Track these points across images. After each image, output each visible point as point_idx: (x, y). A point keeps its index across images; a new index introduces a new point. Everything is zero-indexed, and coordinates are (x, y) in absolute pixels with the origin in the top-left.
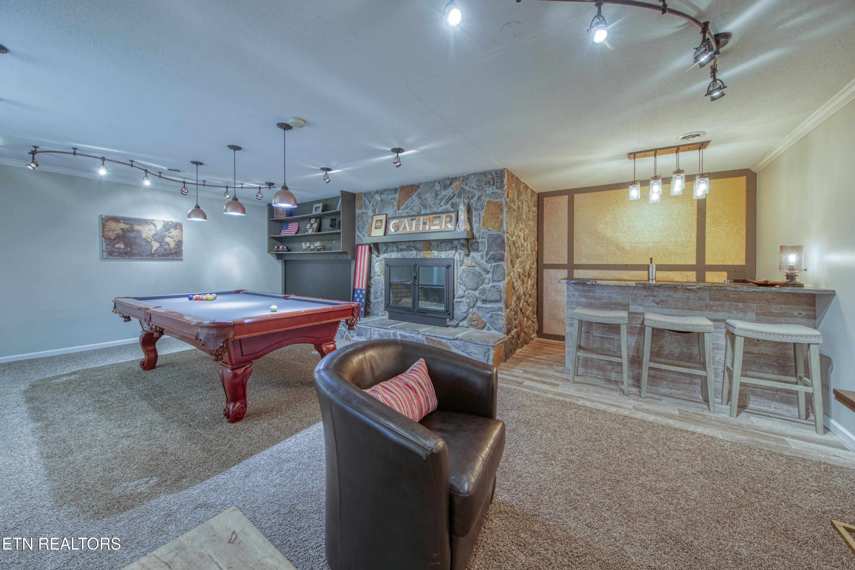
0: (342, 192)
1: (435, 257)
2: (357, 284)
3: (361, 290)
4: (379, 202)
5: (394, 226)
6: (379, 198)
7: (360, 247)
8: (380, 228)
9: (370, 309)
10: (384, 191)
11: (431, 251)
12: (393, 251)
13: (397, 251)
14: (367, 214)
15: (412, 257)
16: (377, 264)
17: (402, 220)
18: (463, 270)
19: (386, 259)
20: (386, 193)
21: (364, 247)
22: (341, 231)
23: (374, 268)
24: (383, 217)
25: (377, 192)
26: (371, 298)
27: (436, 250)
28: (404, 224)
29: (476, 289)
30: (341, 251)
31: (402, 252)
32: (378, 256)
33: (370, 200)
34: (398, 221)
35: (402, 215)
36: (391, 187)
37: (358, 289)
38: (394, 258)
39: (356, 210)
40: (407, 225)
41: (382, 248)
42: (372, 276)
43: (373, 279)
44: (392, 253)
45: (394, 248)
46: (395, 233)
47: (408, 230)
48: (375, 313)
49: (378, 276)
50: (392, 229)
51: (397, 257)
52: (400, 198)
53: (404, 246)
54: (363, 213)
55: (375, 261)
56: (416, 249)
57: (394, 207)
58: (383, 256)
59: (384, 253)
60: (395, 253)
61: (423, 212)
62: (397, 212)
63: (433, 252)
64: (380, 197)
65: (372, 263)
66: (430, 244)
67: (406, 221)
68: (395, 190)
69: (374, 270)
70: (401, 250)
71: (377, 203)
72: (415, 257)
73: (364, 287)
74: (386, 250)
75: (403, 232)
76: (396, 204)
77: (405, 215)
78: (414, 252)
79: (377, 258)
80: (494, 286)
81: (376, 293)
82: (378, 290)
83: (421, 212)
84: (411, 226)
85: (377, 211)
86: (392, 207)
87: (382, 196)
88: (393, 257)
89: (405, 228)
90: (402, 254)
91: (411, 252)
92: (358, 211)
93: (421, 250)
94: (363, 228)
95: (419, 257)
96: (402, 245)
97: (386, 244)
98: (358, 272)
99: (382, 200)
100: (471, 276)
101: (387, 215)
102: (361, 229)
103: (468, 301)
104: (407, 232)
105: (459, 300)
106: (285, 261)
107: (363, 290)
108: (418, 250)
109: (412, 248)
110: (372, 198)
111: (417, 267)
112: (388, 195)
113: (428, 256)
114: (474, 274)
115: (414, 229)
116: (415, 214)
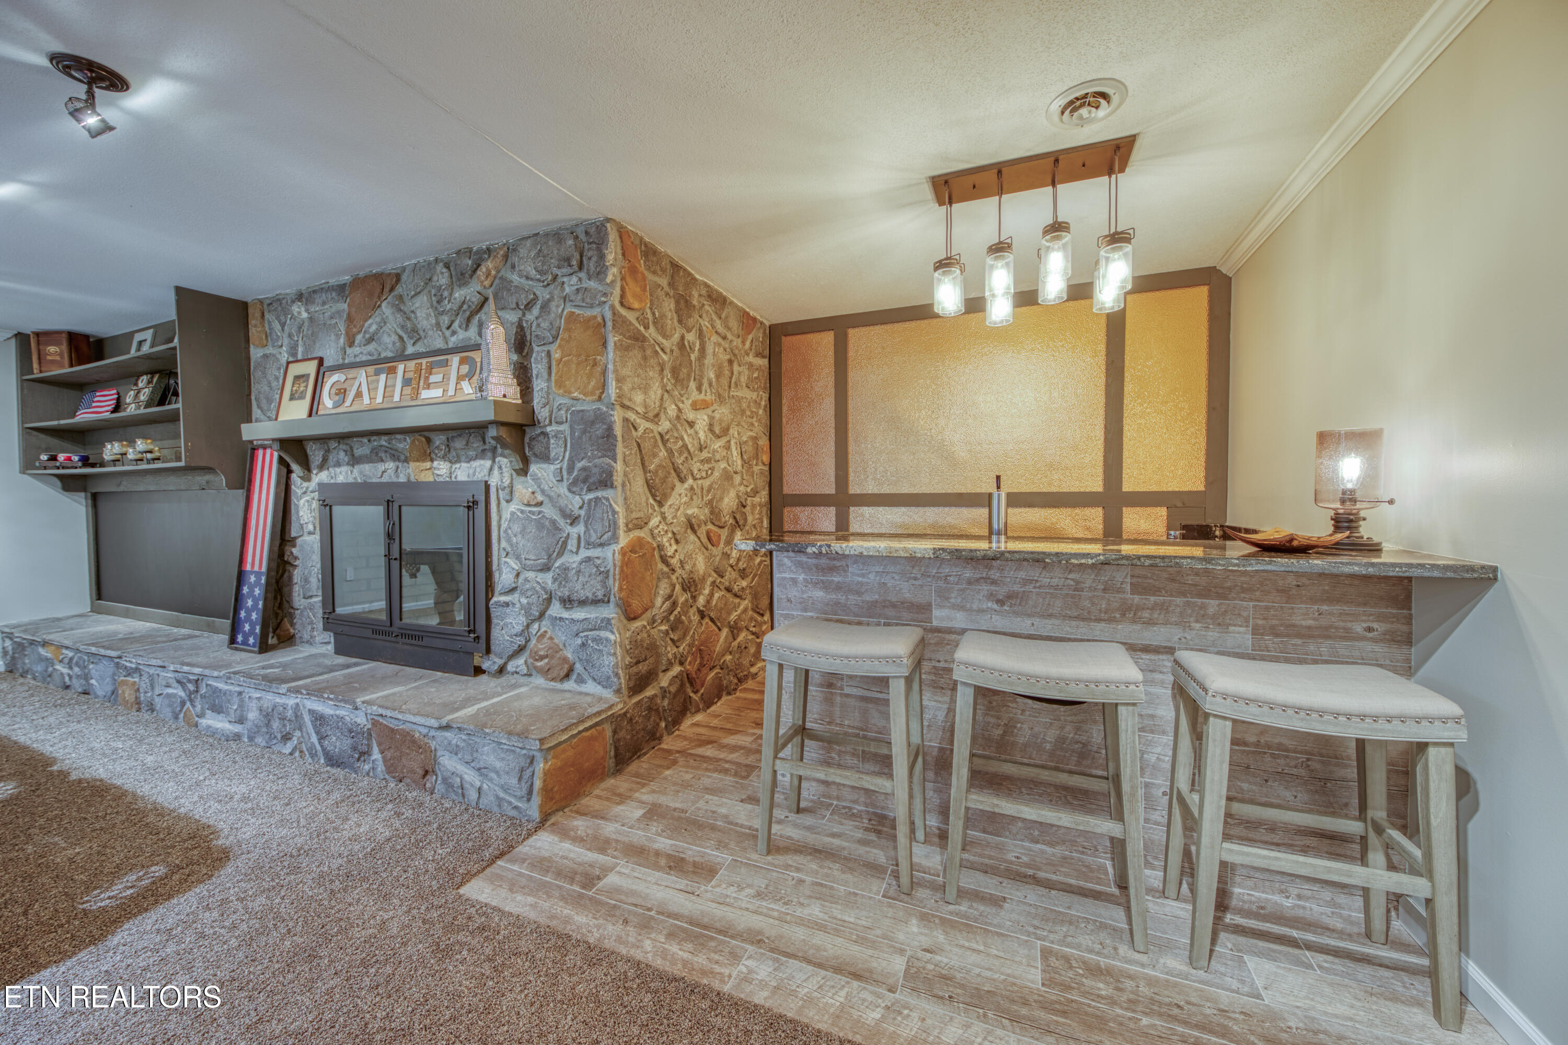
0: (180, 291)
1: (441, 479)
2: (249, 559)
3: (258, 575)
4: (306, 324)
5: (333, 391)
6: (305, 315)
7: (261, 452)
8: (302, 397)
9: (292, 624)
10: (314, 292)
11: (432, 460)
12: (338, 464)
13: (348, 464)
14: (278, 360)
15: (385, 478)
16: (302, 502)
17: (352, 373)
18: (513, 514)
19: (321, 485)
20: (319, 298)
21: (268, 451)
22: (180, 405)
23: (298, 512)
24: (310, 368)
25: (300, 297)
26: (295, 594)
27: (444, 458)
28: (357, 384)
29: (546, 568)
30: (182, 464)
31: (362, 467)
32: (307, 478)
33: (282, 318)
34: (343, 378)
35: (358, 360)
36: (333, 281)
37: (252, 572)
38: (343, 484)
39: (252, 347)
40: (364, 389)
41: (315, 454)
42: (293, 534)
43: (299, 541)
44: (338, 470)
45: (342, 454)
46: (334, 411)
47: (366, 400)
48: (306, 637)
49: (310, 533)
50: (327, 402)
51: (351, 480)
52: (353, 310)
53: (366, 448)
54: (266, 356)
55: (299, 492)
56: (395, 457)
57: (338, 337)
58: (321, 477)
59: (321, 467)
60: (344, 469)
61: (410, 350)
62: (349, 351)
63: (436, 463)
64: (307, 311)
65: (294, 499)
66: (429, 440)
67: (362, 375)
68: (341, 289)
69: (298, 518)
70: (359, 460)
71: (300, 328)
72: (394, 480)
73: (264, 569)
74: (325, 460)
75: (355, 408)
76: (342, 327)
77: (364, 358)
78: (390, 465)
79: (305, 484)
80: (588, 559)
81: (306, 580)
82: (310, 573)
83: (404, 349)
84: (372, 390)
85: (300, 349)
86: (333, 337)
87: (312, 309)
88: (341, 479)
89: (359, 395)
90: (361, 473)
91: (381, 467)
92: (256, 353)
93: (406, 460)
94: (270, 401)
95: (402, 479)
96: (362, 444)
97: (323, 439)
98: (253, 522)
99: (311, 319)
100: (532, 528)
101: (321, 361)
102: (264, 403)
103: (524, 601)
104: (363, 408)
105: (503, 599)
106: (92, 495)
107: (263, 574)
108: (399, 460)
109: (383, 455)
110: (286, 315)
111: (396, 506)
112: (324, 303)
113: (427, 477)
114: (540, 525)
115: (379, 399)
116: (390, 354)
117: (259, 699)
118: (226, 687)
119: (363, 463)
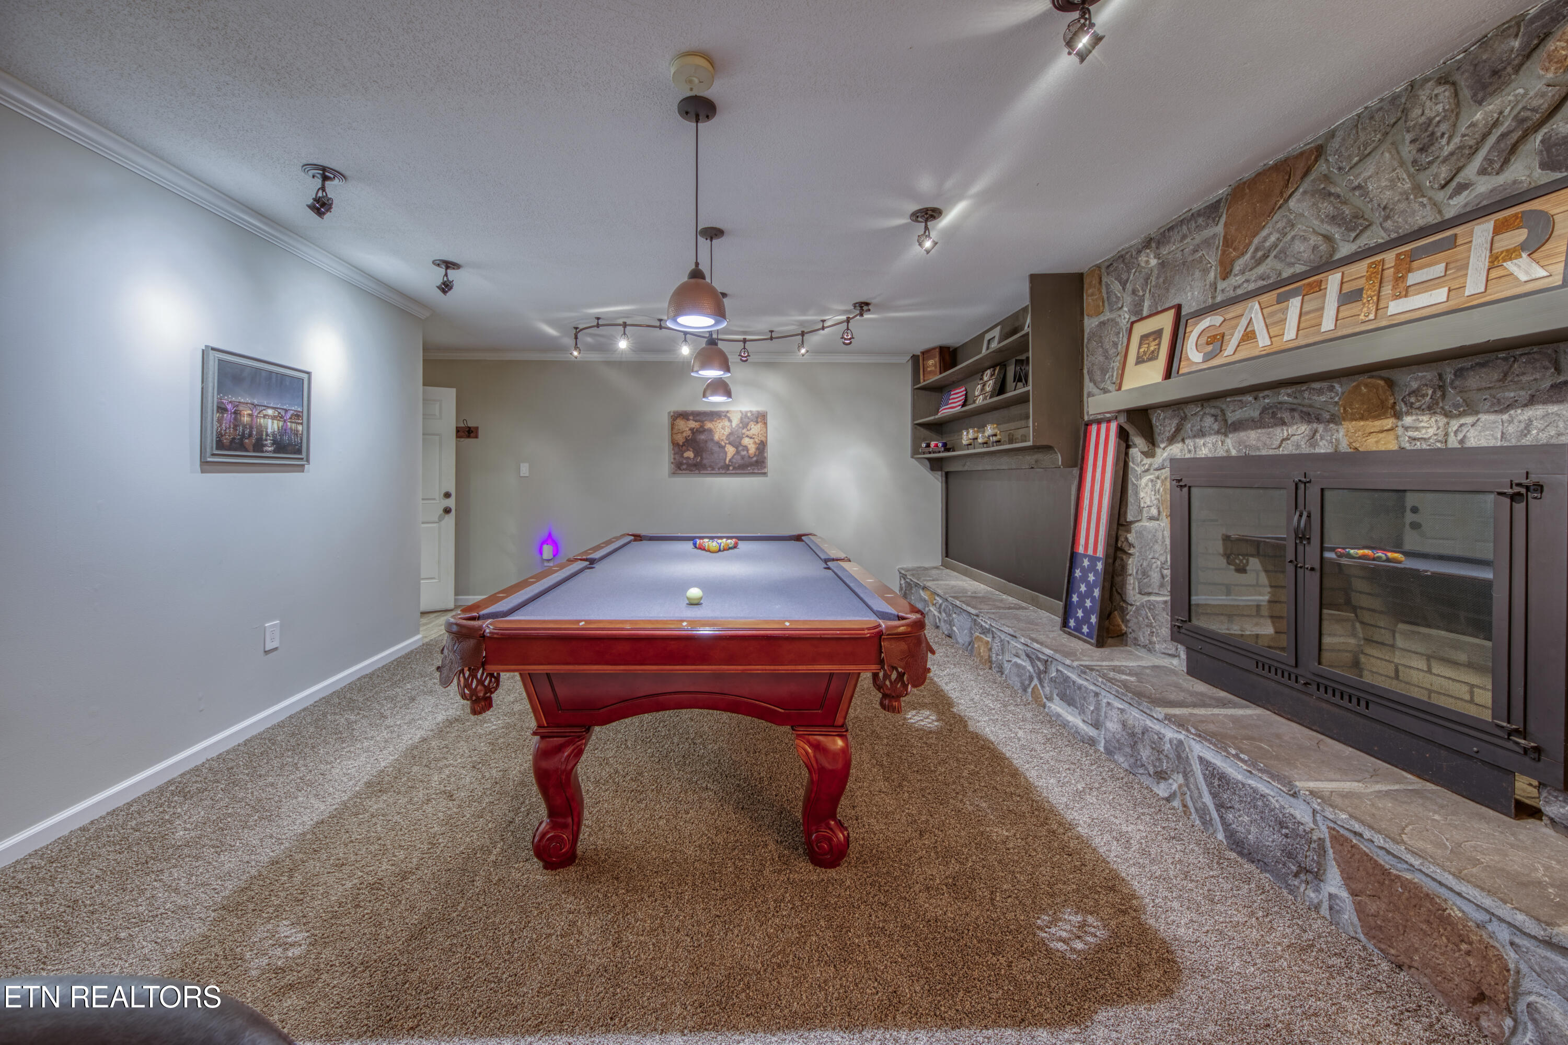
0: (1034, 278)
1: (1422, 444)
2: (1082, 541)
3: (1093, 560)
4: (1156, 272)
5: (1203, 340)
6: (1154, 262)
7: (1094, 428)
8: (1153, 357)
9: (1126, 622)
10: (1171, 229)
11: (1398, 416)
12: (1201, 434)
13: (1218, 432)
14: (1117, 324)
15: (1288, 449)
16: (1144, 480)
17: (1236, 310)
19: (1173, 460)
20: (1175, 236)
21: (1104, 426)
22: (1030, 388)
23: (1136, 493)
24: (1165, 321)
25: (1148, 243)
26: (1129, 587)
27: (1431, 409)
28: (1244, 322)
30: (1030, 443)
31: (1242, 435)
32: (1150, 454)
33: (1124, 277)
34: (1218, 320)
35: (1239, 292)
36: (1196, 206)
37: (1085, 556)
38: (1206, 459)
39: (1086, 318)
40: (1259, 326)
41: (1164, 424)
42: (1130, 518)
43: (1135, 527)
44: (1200, 442)
45: (1209, 421)
46: (1205, 366)
47: (1263, 340)
48: (1143, 639)
49: (1151, 518)
50: (1193, 354)
51: (1221, 453)
52: (1233, 229)
53: (1250, 409)
54: (1103, 324)
55: (1139, 470)
56: (1309, 416)
57: (1206, 271)
58: (1168, 452)
59: (1172, 440)
60: (1211, 440)
61: (1345, 249)
62: (1221, 285)
63: (1408, 420)
64: (1157, 256)
65: (1132, 478)
66: (1391, 384)
67: (1254, 311)
68: (1212, 211)
69: (1138, 500)
70: (1237, 427)
71: (1147, 279)
72: (1305, 449)
73: (1100, 553)
74: (1178, 430)
75: (1243, 354)
76: (1212, 258)
77: (1252, 286)
78: (1300, 429)
79: (1147, 461)
81: (1145, 574)
82: (1150, 565)
83: (1334, 250)
84: (1274, 323)
85: (1147, 304)
86: (1197, 274)
87: (1164, 251)
88: (1204, 452)
89: (1249, 336)
90: (1240, 443)
91: (1280, 433)
92: (1090, 323)
93: (1334, 419)
94: (1104, 371)
95: (1323, 447)
96: (1243, 405)
97: (1177, 406)
98: (1086, 502)
99: (1162, 265)
101: (1179, 308)
102: (1098, 376)
104: (1256, 353)
106: (947, 474)
107: (1099, 559)
108: (1318, 420)
109: (1286, 416)
110: (1129, 272)
111: (1313, 493)
112: (1184, 237)
113: (1372, 444)
115: (1290, 333)
116: (1299, 268)
117: (1122, 711)
118: (1080, 681)
119: (1245, 429)
